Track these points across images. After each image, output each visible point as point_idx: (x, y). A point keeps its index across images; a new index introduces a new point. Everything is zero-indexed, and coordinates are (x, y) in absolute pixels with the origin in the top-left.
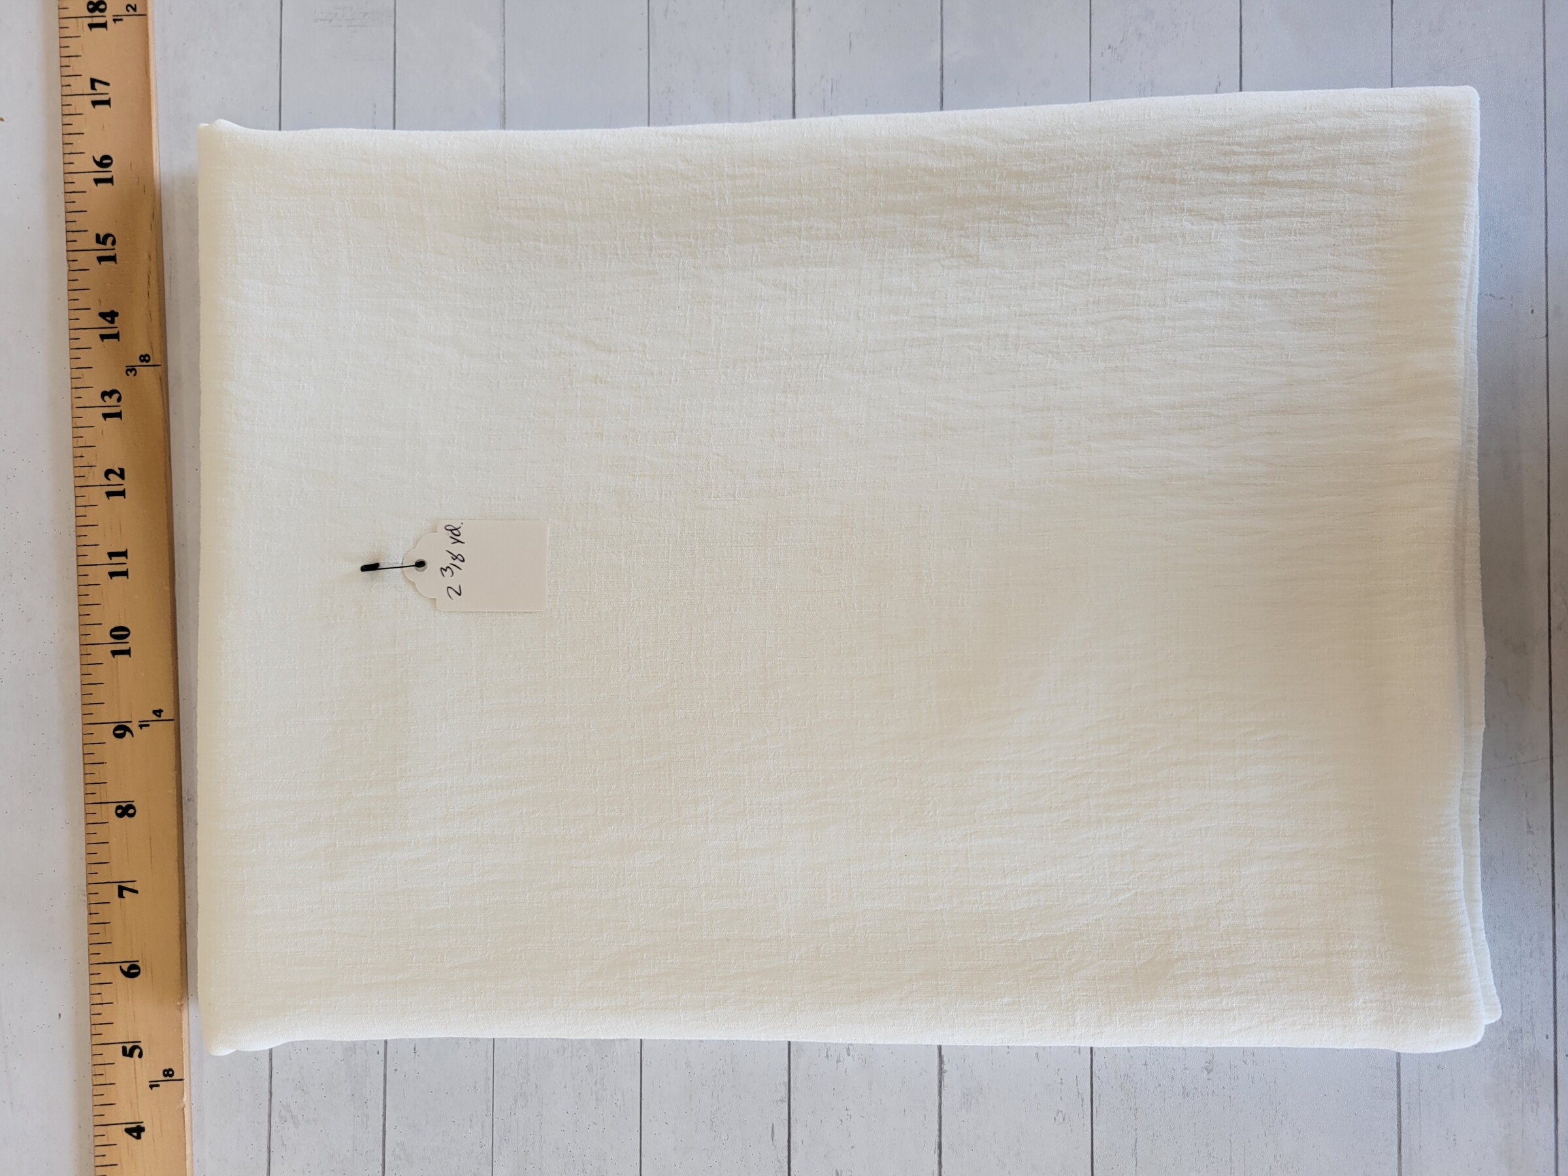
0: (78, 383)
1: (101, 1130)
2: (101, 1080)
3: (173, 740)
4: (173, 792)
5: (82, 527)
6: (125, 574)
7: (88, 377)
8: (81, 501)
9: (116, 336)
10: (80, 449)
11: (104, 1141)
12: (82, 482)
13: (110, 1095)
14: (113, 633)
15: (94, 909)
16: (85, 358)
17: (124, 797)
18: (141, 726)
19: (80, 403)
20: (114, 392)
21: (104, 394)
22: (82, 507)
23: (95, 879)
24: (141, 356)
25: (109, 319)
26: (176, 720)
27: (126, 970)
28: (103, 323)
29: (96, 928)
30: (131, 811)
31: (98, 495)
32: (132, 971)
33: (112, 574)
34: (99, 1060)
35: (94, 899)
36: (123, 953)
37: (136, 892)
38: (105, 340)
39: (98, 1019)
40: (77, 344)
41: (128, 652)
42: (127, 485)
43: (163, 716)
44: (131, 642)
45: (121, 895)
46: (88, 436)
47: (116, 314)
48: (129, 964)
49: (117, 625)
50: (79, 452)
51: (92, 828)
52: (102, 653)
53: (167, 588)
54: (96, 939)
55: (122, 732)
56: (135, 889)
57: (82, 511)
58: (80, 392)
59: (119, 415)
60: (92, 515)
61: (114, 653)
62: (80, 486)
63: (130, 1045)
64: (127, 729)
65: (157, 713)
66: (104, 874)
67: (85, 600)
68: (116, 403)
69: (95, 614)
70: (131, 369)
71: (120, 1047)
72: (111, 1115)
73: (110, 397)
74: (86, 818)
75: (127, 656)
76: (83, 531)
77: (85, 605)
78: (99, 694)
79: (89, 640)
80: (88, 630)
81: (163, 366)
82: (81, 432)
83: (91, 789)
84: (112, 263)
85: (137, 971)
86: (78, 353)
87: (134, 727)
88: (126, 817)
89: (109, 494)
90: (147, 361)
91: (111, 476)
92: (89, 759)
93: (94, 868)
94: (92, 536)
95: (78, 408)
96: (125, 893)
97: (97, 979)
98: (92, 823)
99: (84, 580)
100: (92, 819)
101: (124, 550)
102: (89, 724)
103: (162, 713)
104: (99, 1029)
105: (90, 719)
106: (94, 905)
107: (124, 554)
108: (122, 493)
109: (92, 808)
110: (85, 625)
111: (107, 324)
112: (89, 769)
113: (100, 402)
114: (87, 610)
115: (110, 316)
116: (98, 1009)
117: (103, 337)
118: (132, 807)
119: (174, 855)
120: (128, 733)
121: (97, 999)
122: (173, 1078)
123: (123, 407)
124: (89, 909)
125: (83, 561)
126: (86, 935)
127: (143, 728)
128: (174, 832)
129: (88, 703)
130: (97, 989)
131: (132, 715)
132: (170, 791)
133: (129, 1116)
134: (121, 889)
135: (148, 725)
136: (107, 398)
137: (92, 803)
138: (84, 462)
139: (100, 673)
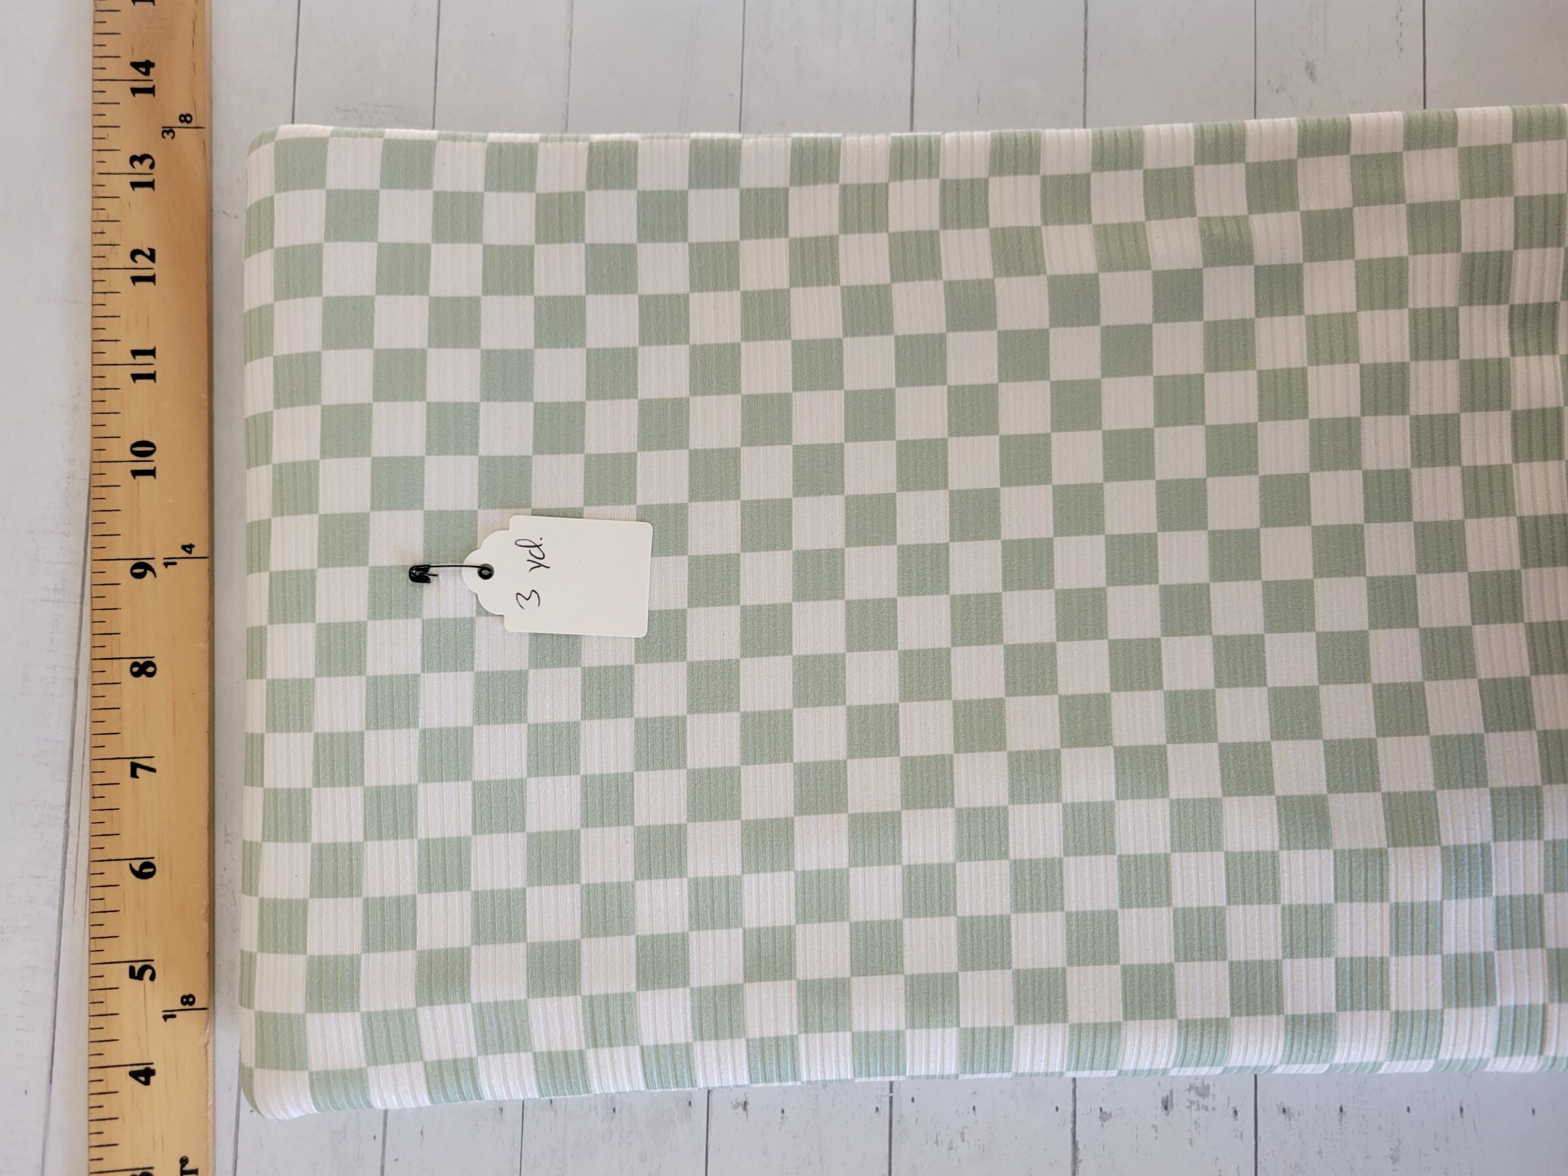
0: (102, 145)
1: (98, 1074)
2: (100, 1009)
3: (206, 582)
4: (204, 646)
5: (100, 317)
6: (152, 376)
7: (113, 139)
8: (100, 287)
9: (150, 90)
10: (100, 222)
11: (100, 1087)
12: (101, 263)
13: (112, 1028)
14: (135, 449)
15: (99, 791)
16: (112, 115)
17: (142, 652)
18: (166, 564)
19: (103, 168)
20: (145, 156)
21: (133, 159)
22: (100, 294)
23: (100, 754)
24: (181, 116)
25: (143, 70)
26: (210, 557)
27: (137, 868)
28: (136, 74)
29: (100, 816)
30: (150, 670)
31: (122, 280)
32: (145, 871)
33: (135, 377)
34: (99, 983)
35: (99, 779)
36: (135, 847)
37: (153, 770)
38: (137, 95)
39: (99, 932)
40: (101, 98)
41: (152, 473)
42: (157, 269)
43: (195, 553)
44: (157, 461)
45: (134, 775)
46: (112, 209)
47: (152, 65)
48: (140, 862)
49: (140, 439)
50: (99, 227)
51: (99, 691)
52: (120, 473)
53: (205, 396)
54: (100, 829)
55: (141, 571)
56: (152, 766)
57: (100, 299)
58: (103, 155)
59: (151, 185)
60: (113, 304)
61: (135, 473)
62: (99, 269)
63: (141, 964)
64: (149, 568)
65: (188, 548)
66: (113, 747)
67: (100, 407)
68: (148, 171)
69: (113, 425)
70: (168, 131)
71: (127, 966)
72: (112, 1054)
73: (141, 162)
74: (92, 676)
75: (151, 477)
76: (101, 323)
77: (100, 413)
78: (114, 523)
79: (104, 456)
80: (103, 443)
81: (206, 131)
82: (102, 203)
83: (100, 640)
84: (150, 5)
85: (151, 870)
86: (102, 109)
87: (157, 565)
88: (143, 677)
89: (135, 279)
90: (189, 122)
91: (138, 257)
92: (99, 604)
93: (101, 740)
94: (112, 329)
95: (100, 175)
96: (139, 771)
97: (99, 880)
98: (100, 683)
99: (100, 383)
100: (99, 678)
101: (150, 347)
102: (100, 561)
103: (194, 550)
104: (100, 944)
105: (102, 554)
106: (99, 786)
107: (152, 353)
108: (152, 279)
109: (99, 665)
110: (99, 437)
111: (141, 76)
112: (99, 615)
113: (130, 169)
114: (101, 419)
115: (144, 65)
116: (100, 918)
117: (134, 91)
118: (152, 664)
120: (149, 573)
121: (99, 906)
122: (194, 1006)
123: (157, 175)
124: (92, 791)
125: (100, 359)
126: (88, 824)
127: (170, 567)
128: (204, 696)
129: (101, 535)
130: (99, 893)
131: (154, 549)
132: (201, 645)
133: (135, 1056)
134: (134, 767)
135: (175, 564)
136: (136, 163)
137: (101, 658)
138: (105, 239)
139: (116, 498)
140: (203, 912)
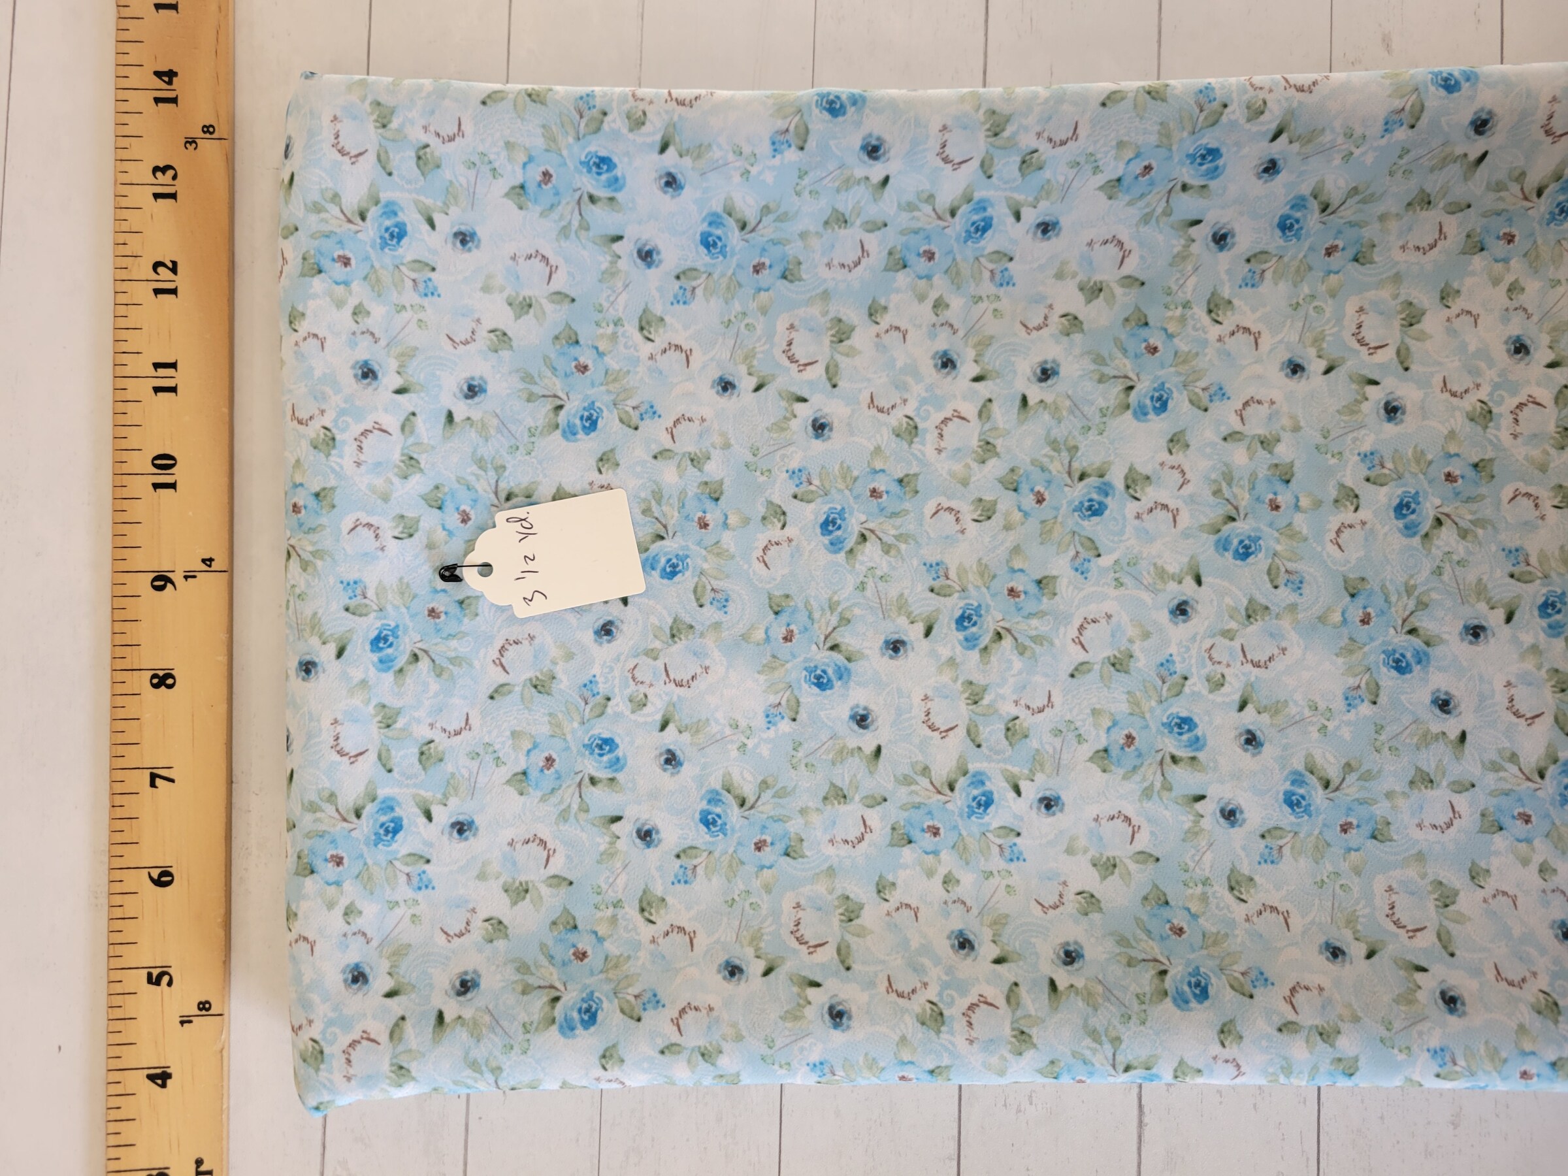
0: (124, 154)
1: (116, 1076)
2: (119, 1013)
3: (226, 596)
4: (222, 659)
5: (121, 329)
6: (173, 390)
7: (136, 149)
8: (122, 299)
9: (174, 100)
10: (123, 233)
11: (119, 1089)
12: (123, 275)
13: (130, 1032)
14: (156, 462)
15: (118, 800)
16: (135, 125)
17: (162, 663)
18: (186, 577)
19: (125, 178)
20: (168, 167)
21: (156, 169)
22: (122, 305)
23: (120, 763)
24: (204, 126)
25: (166, 79)
26: (229, 571)
27: (155, 876)
28: (159, 84)
29: (120, 825)
30: (170, 681)
31: (144, 292)
32: (164, 879)
33: (157, 390)
34: (118, 988)
35: (119, 788)
36: (155, 856)
37: (172, 781)
38: (160, 105)
39: (118, 938)
40: (124, 107)
41: (173, 486)
42: (180, 281)
43: (215, 566)
44: (178, 474)
45: (153, 785)
46: (134, 220)
47: (176, 74)
48: (159, 870)
49: (161, 452)
50: (122, 238)
51: (120, 701)
52: (141, 486)
53: (226, 410)
54: (119, 838)
55: (162, 583)
56: (171, 777)
57: (122, 310)
58: (127, 166)
59: (173, 196)
60: (135, 316)
61: (156, 486)
62: (121, 280)
63: (159, 970)
64: (168, 580)
65: (208, 561)
66: (132, 757)
67: (122, 420)
68: (172, 182)
69: (134, 438)
70: (191, 142)
71: (145, 971)
72: (130, 1057)
73: (164, 173)
74: (112, 688)
75: (172, 491)
76: (124, 335)
77: (121, 426)
78: (136, 535)
79: (125, 468)
80: (125, 456)
81: (229, 141)
82: (125, 214)
83: (120, 652)
84: (173, 12)
85: (169, 879)
86: (125, 118)
87: (177, 577)
88: (163, 688)
89: (157, 292)
90: (211, 133)
91: (161, 269)
92: (120, 615)
93: (121, 750)
94: (134, 341)
95: (122, 185)
96: (158, 781)
97: (118, 887)
98: (119, 695)
99: (121, 396)
100: (120, 689)
101: (173, 361)
102: (121, 572)
103: (213, 563)
104: (119, 950)
105: (123, 566)
106: (118, 795)
107: (173, 366)
108: (174, 292)
109: (120, 676)
110: (121, 449)
111: (165, 86)
112: (119, 627)
113: (152, 180)
114: (123, 432)
115: (168, 76)
116: (118, 925)
117: (157, 100)
118: (173, 677)
119: (222, 738)
120: (169, 585)
121: (118, 913)
122: (210, 1012)
123: (179, 187)
124: (112, 800)
125: (121, 371)
126: (107, 832)
127: (189, 580)
128: (223, 708)
129: (121, 546)
130: (118, 900)
131: (177, 562)
132: (219, 659)
133: (153, 1060)
134: (153, 777)
135: (194, 577)
136: (159, 174)
137: (120, 669)
138: (126, 250)
139: (136, 510)
140: (219, 920)
